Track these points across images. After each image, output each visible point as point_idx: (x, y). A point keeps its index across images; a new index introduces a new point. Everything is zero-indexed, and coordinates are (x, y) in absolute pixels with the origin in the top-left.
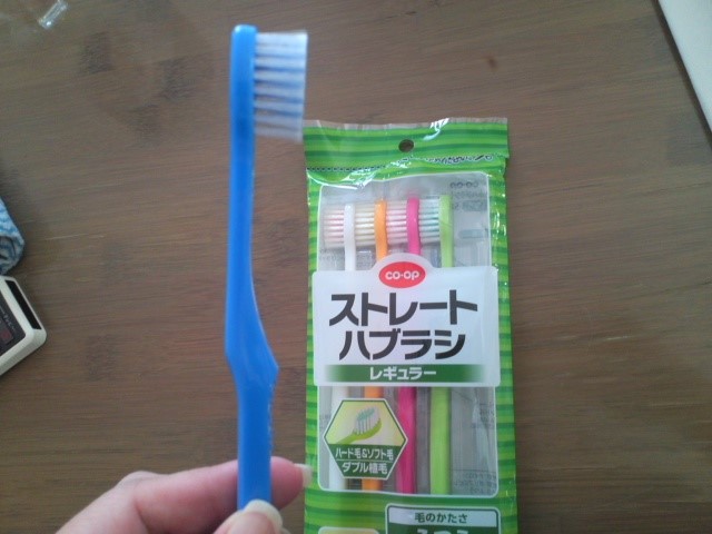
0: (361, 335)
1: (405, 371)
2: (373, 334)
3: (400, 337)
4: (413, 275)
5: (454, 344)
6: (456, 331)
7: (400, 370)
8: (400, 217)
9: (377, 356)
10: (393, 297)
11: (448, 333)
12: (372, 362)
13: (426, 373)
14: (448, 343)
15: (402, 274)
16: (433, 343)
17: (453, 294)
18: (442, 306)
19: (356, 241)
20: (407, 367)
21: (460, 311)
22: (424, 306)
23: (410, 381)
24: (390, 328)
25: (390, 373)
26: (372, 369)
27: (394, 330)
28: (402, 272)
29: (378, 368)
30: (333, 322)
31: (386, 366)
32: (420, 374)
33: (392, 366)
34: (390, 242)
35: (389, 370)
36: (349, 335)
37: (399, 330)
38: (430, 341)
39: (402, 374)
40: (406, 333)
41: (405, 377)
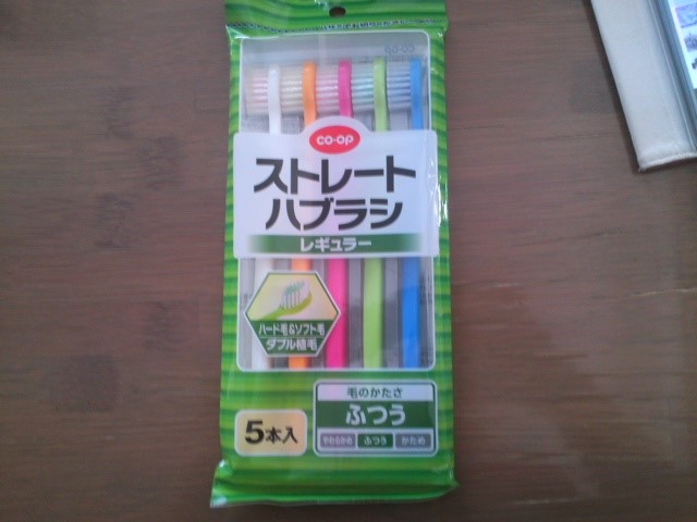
0: (290, 204)
1: (339, 242)
2: (303, 203)
3: (333, 206)
4: (347, 140)
5: (390, 212)
6: (393, 199)
7: (333, 242)
8: (330, 82)
9: (307, 227)
10: (325, 164)
11: (385, 202)
12: (302, 232)
13: (361, 243)
14: (385, 212)
15: (334, 140)
16: (368, 212)
17: (390, 160)
18: (378, 172)
19: (282, 107)
20: (341, 238)
21: (397, 178)
22: (359, 173)
23: (344, 252)
24: (322, 197)
25: (322, 244)
26: (302, 241)
27: (327, 199)
28: (334, 136)
29: (309, 239)
30: (258, 188)
31: (318, 238)
32: (354, 245)
33: (324, 237)
34: (320, 109)
35: (322, 241)
36: (277, 203)
37: (332, 199)
38: (365, 211)
39: (335, 245)
40: (339, 203)
41: (339, 248)
